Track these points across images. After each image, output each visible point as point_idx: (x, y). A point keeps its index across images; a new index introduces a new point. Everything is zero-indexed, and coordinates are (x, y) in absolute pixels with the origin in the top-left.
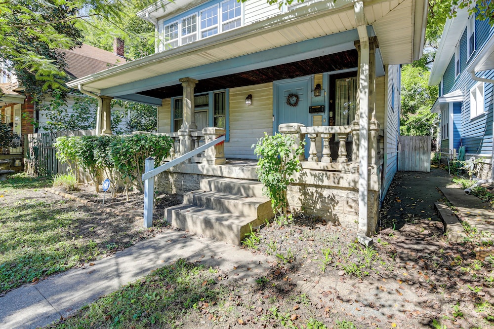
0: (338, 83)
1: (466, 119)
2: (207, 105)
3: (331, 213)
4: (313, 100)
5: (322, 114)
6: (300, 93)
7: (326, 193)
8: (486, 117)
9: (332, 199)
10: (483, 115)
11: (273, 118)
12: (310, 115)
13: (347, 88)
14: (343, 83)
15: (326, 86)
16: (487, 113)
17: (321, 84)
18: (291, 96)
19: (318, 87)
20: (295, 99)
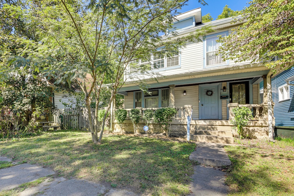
0: (233, 86)
1: (276, 101)
2: (158, 95)
3: (253, 135)
4: (221, 93)
5: (227, 99)
6: (213, 90)
7: (251, 129)
8: (291, 101)
9: (254, 131)
10: (289, 100)
11: (199, 101)
12: (220, 100)
13: (238, 88)
14: (236, 86)
15: (228, 87)
16: (291, 99)
17: (226, 86)
18: (208, 91)
19: (224, 88)
20: (210, 93)
